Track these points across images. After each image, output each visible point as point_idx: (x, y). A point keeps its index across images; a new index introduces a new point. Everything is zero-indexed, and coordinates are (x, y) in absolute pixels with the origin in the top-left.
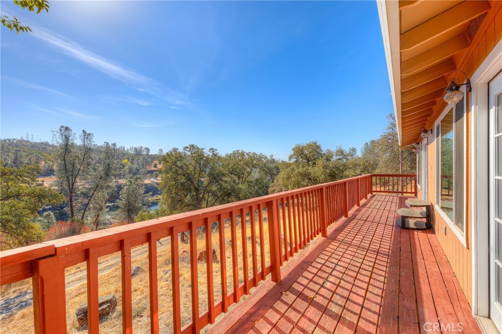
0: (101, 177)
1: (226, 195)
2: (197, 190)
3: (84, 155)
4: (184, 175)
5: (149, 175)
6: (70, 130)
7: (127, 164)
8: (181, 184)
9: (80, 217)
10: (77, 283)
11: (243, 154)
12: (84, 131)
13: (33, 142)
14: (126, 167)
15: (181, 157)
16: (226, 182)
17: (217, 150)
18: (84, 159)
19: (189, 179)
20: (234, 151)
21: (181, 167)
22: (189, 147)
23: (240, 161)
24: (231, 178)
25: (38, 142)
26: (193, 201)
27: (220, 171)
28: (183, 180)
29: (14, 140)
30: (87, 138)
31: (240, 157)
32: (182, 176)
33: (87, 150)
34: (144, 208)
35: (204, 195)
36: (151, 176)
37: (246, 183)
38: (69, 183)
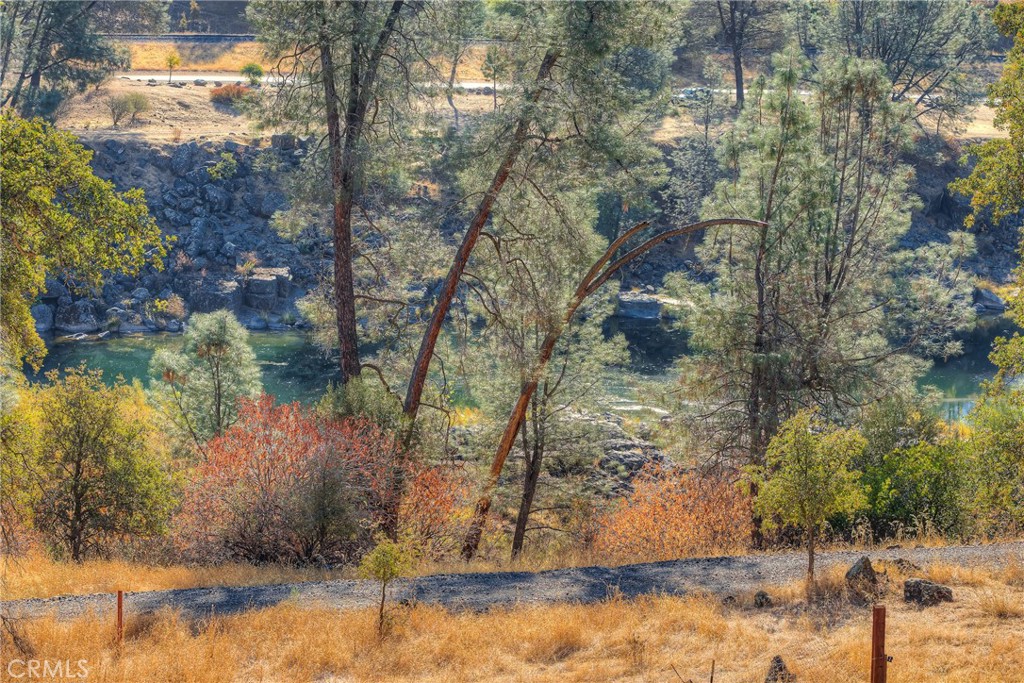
9: (398, 389)
38: (332, 93)
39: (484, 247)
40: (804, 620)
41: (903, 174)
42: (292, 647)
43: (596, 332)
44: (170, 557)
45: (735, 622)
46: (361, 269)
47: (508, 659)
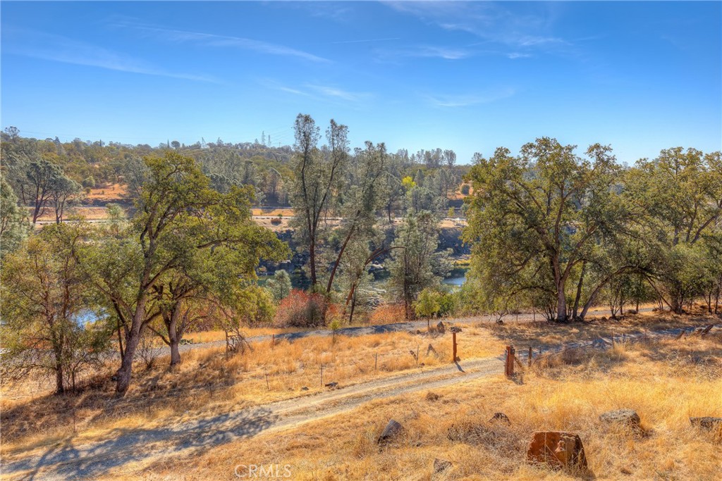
0: (359, 212)
1: (636, 272)
2: (553, 251)
3: (333, 168)
4: (520, 213)
5: (451, 209)
6: (312, 121)
7: (411, 186)
8: (514, 235)
9: (325, 286)
10: (299, 420)
11: (693, 158)
12: (332, 121)
13: (270, 147)
14: (409, 193)
15: (515, 170)
16: (635, 235)
17: (610, 150)
18: (332, 175)
19: (532, 223)
20: (663, 152)
21: (515, 193)
22: (536, 144)
23: (684, 178)
24: (652, 225)
25: (277, 146)
26: (542, 278)
27: (617, 206)
28: (519, 224)
29: (248, 144)
30: (338, 135)
31: (682, 168)
32: (516, 216)
33: (338, 159)
34: (438, 281)
35: (571, 265)
36: (457, 213)
37: (701, 240)
38: (309, 220)
39: (344, 253)
40: (429, 336)
41: (436, 236)
42: (314, 346)
43: (367, 273)
44: (272, 326)
45: (413, 337)
46: (317, 259)
47: (364, 347)
